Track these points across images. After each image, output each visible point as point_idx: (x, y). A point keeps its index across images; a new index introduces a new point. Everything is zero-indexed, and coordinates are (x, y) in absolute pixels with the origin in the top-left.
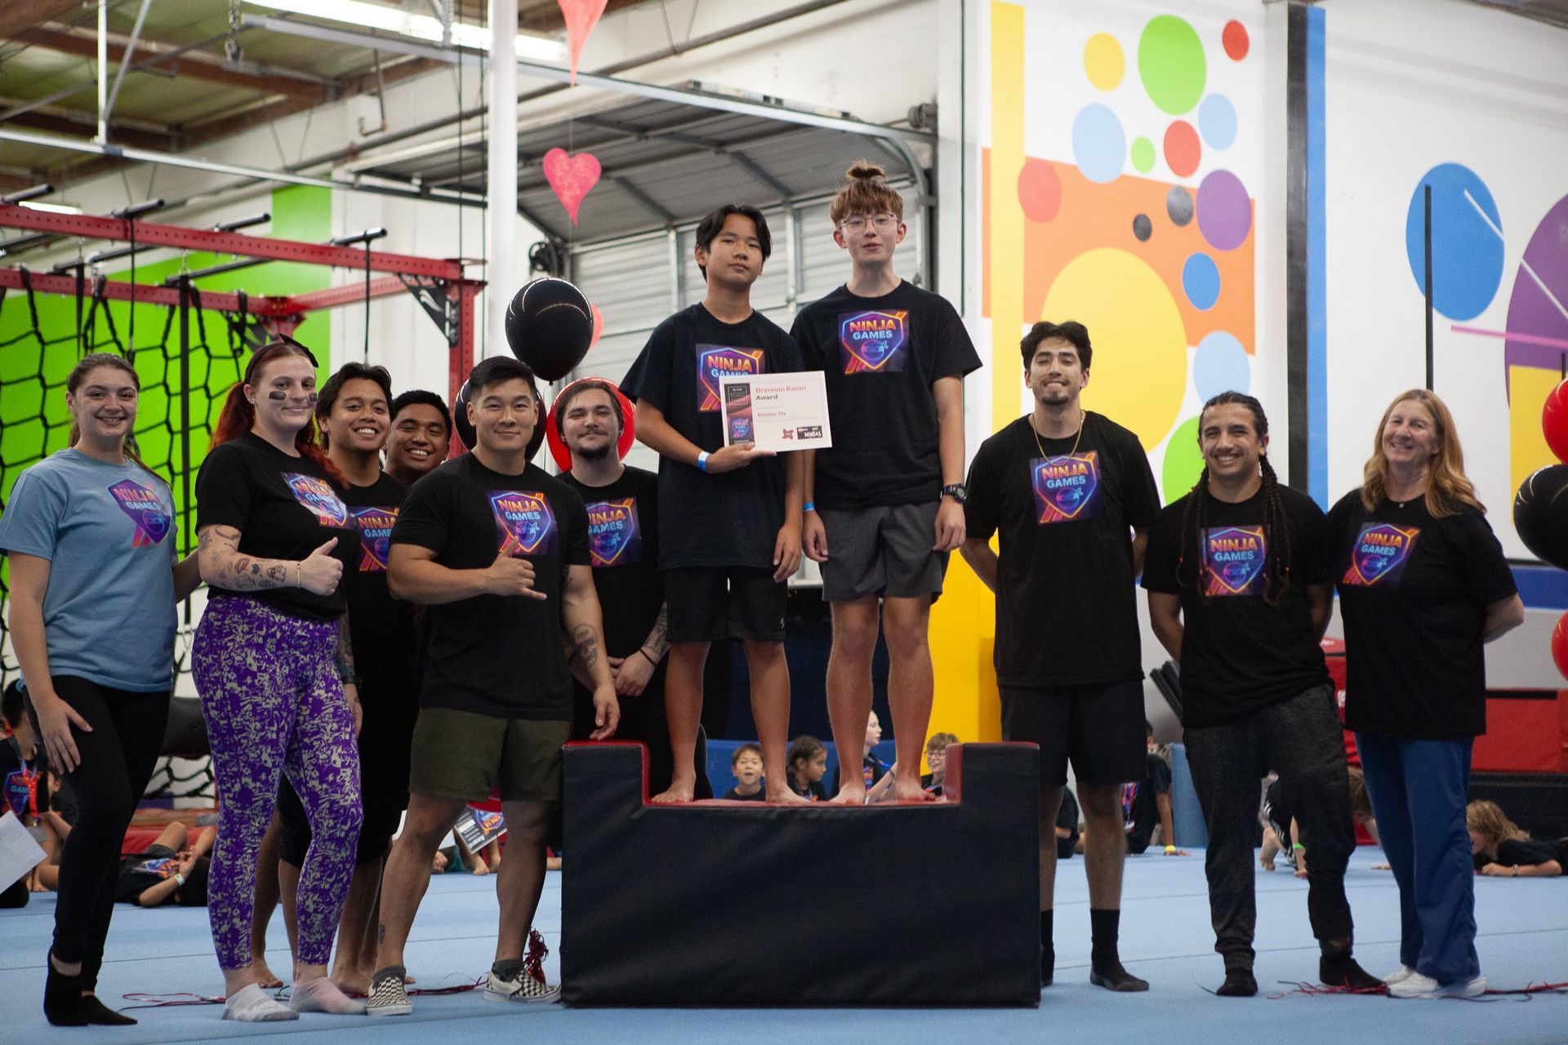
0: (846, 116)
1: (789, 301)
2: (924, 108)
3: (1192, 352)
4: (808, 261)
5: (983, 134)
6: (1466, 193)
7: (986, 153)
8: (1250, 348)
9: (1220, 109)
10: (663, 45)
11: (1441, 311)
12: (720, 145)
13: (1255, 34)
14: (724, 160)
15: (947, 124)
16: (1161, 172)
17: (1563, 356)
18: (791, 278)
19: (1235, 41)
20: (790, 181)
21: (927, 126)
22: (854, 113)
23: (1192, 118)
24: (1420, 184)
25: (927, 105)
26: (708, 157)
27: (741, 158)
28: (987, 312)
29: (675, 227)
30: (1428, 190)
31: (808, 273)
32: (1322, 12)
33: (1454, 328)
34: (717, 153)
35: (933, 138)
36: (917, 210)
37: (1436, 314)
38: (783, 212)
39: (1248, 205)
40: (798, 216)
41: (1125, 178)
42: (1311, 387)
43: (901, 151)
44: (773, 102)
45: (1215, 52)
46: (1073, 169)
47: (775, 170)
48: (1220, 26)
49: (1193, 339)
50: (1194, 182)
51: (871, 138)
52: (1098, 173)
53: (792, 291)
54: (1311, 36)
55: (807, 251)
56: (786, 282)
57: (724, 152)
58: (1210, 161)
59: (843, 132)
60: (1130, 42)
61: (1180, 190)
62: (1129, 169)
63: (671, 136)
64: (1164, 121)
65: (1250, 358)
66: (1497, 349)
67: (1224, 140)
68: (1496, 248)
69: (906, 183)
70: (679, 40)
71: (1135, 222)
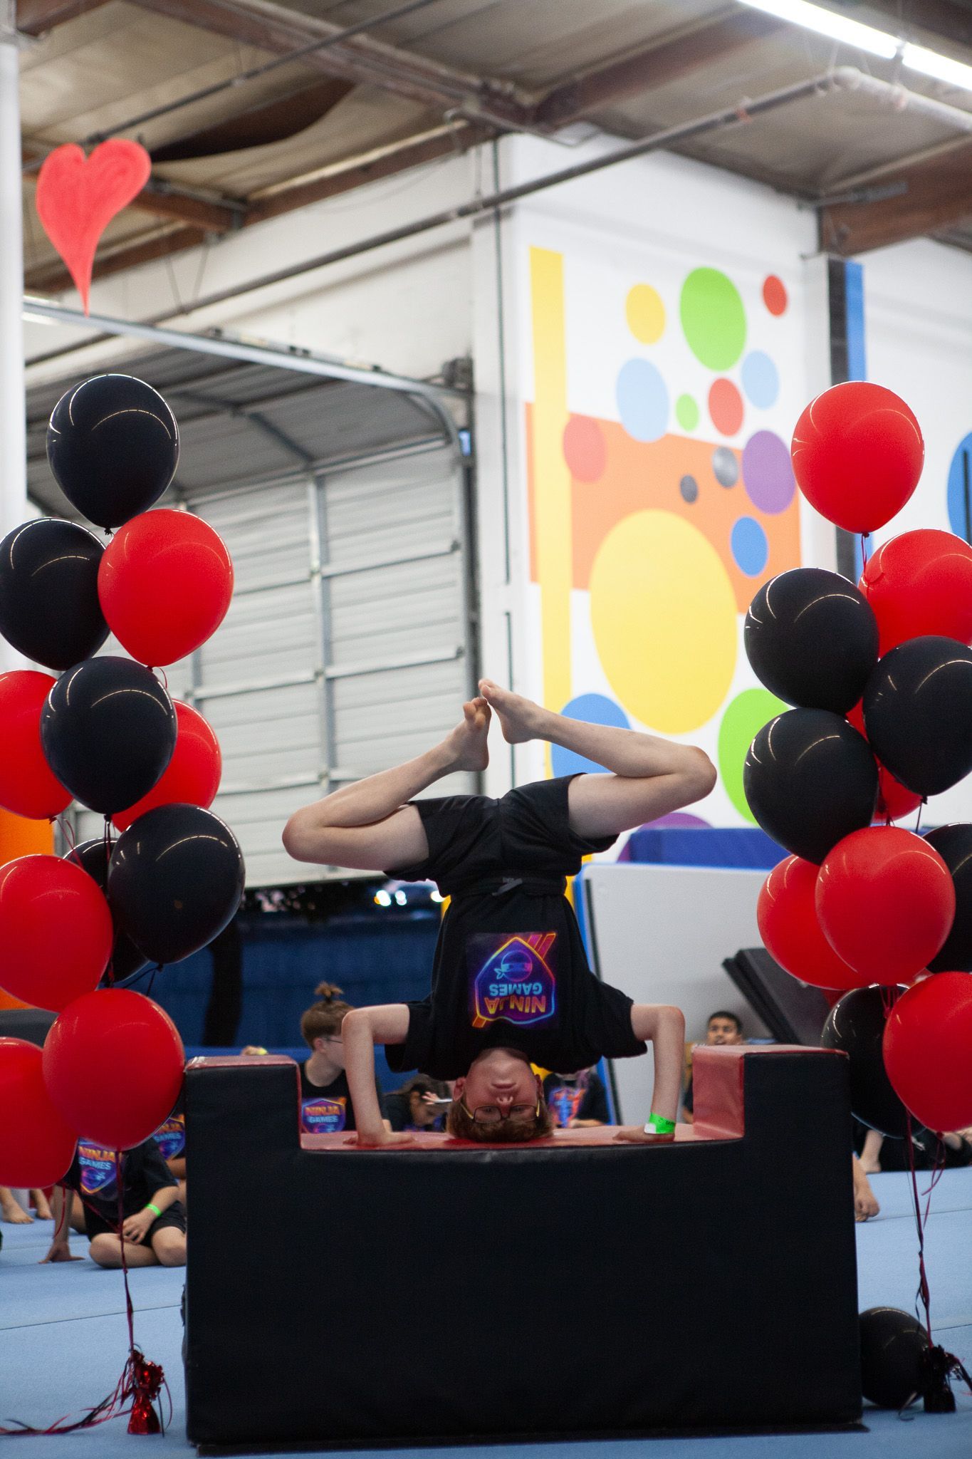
0: (376, 369)
1: (312, 574)
2: (460, 364)
3: (742, 619)
4: (333, 530)
5: (525, 388)
7: (529, 407)
9: (762, 365)
10: (169, 304)
12: (236, 406)
13: (793, 289)
14: (241, 423)
15: (484, 378)
16: (706, 431)
18: (315, 550)
19: (775, 296)
20: (312, 445)
21: (462, 381)
22: (385, 366)
23: (734, 375)
24: (958, 450)
25: (462, 360)
26: (224, 420)
27: (259, 419)
28: (534, 577)
29: (185, 500)
30: (965, 455)
31: (334, 544)
32: (859, 268)
34: (235, 414)
35: (469, 393)
36: (453, 470)
38: (303, 481)
40: (321, 482)
41: (669, 437)
43: (435, 408)
44: (300, 353)
45: (755, 307)
46: (617, 428)
47: (295, 432)
48: (758, 281)
49: (743, 607)
50: (738, 442)
51: (403, 394)
52: (643, 432)
53: (316, 564)
54: (851, 292)
55: (332, 519)
56: (308, 555)
57: (242, 414)
58: (754, 420)
59: (374, 387)
60: (670, 294)
61: (725, 452)
62: (674, 427)
63: (185, 395)
64: (709, 377)
67: (767, 399)
69: (439, 443)
70: (187, 298)
71: (683, 484)
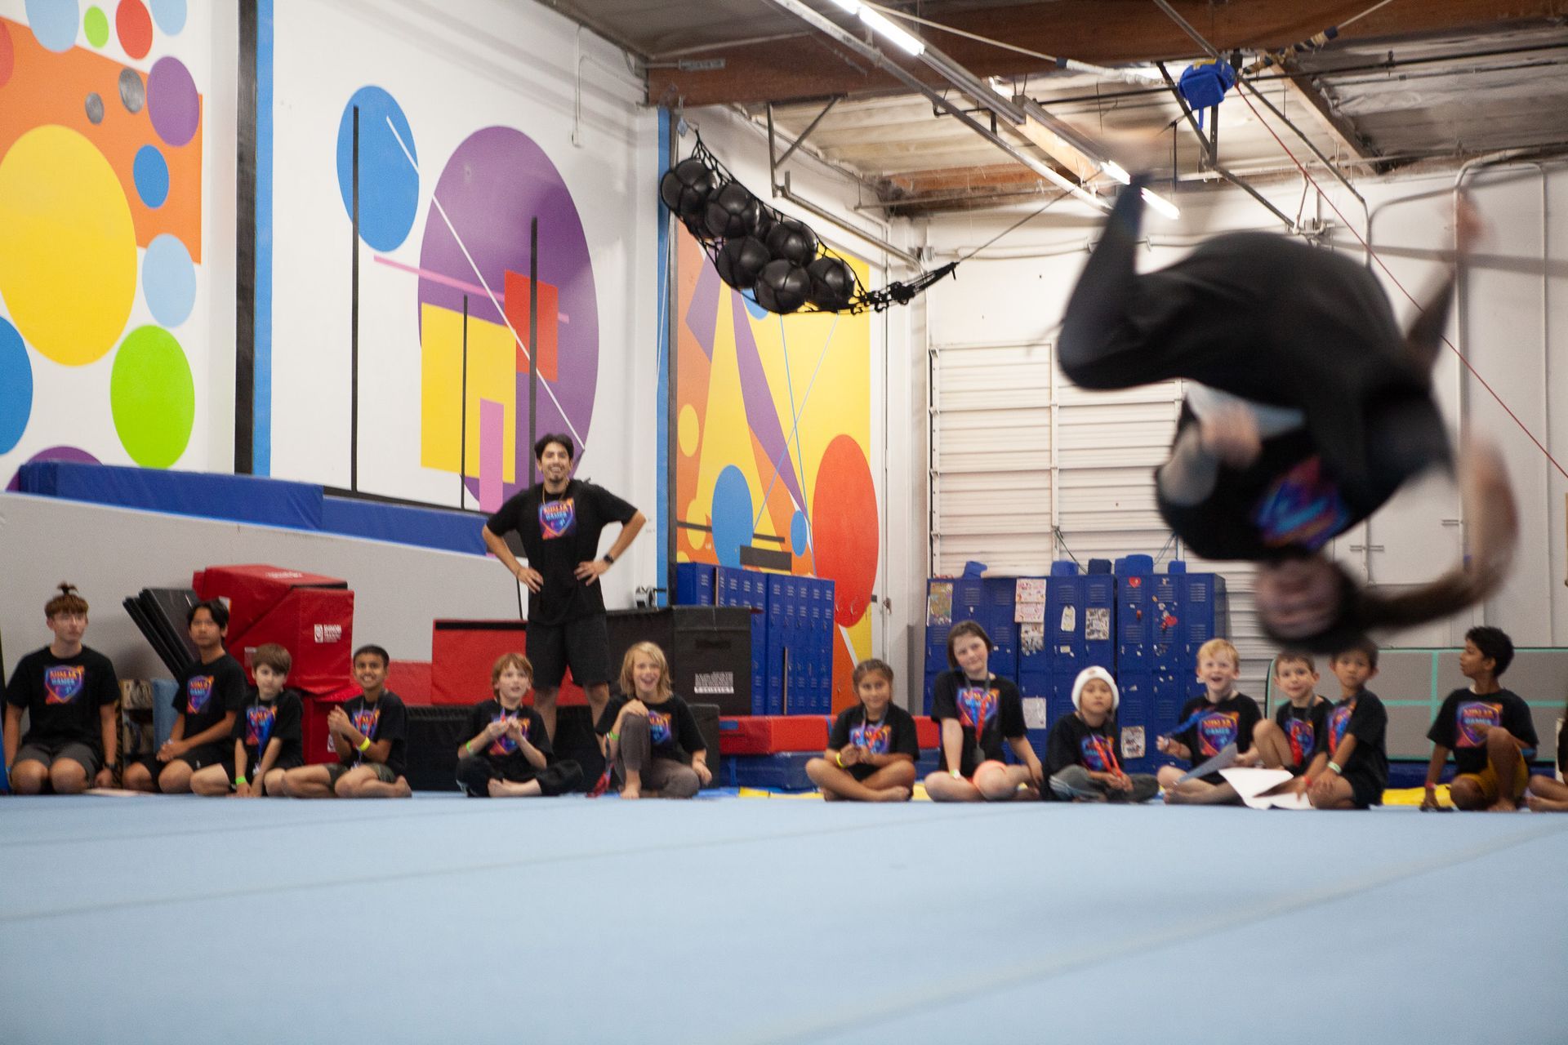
3: (141, 253)
6: (388, 120)
8: (196, 257)
11: (366, 240)
16: (113, 50)
17: (466, 298)
24: (348, 105)
30: (356, 110)
33: (377, 259)
37: (362, 243)
39: (196, 99)
41: (77, 50)
42: (258, 304)
46: (26, 31)
49: (143, 240)
50: (145, 65)
52: (52, 40)
58: (162, 46)
61: (128, 75)
62: (82, 41)
65: (196, 266)
66: (411, 283)
67: (175, 27)
68: (412, 179)
71: (89, 102)
